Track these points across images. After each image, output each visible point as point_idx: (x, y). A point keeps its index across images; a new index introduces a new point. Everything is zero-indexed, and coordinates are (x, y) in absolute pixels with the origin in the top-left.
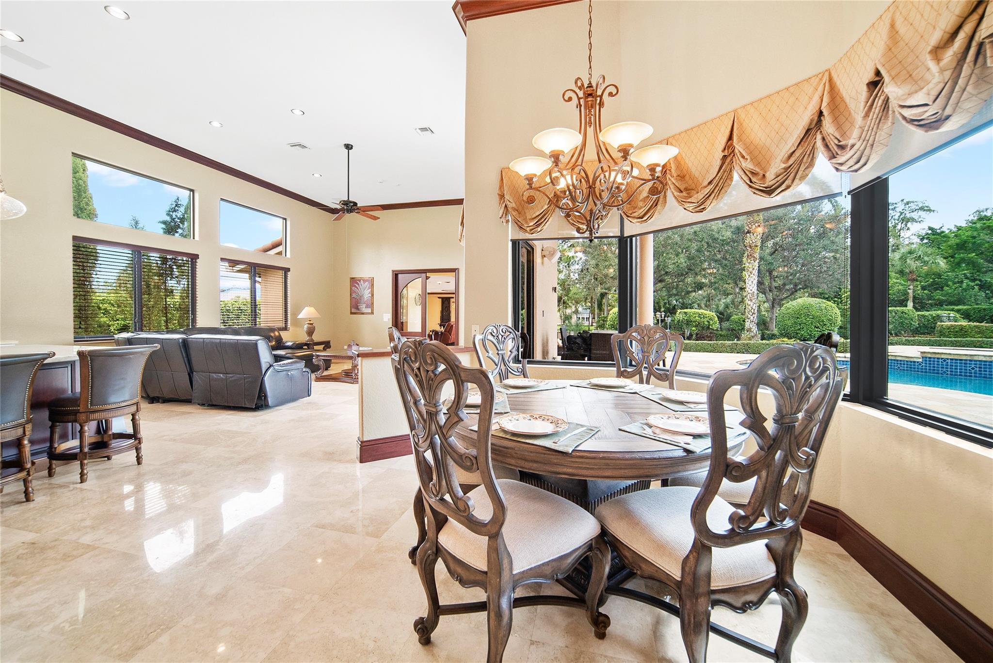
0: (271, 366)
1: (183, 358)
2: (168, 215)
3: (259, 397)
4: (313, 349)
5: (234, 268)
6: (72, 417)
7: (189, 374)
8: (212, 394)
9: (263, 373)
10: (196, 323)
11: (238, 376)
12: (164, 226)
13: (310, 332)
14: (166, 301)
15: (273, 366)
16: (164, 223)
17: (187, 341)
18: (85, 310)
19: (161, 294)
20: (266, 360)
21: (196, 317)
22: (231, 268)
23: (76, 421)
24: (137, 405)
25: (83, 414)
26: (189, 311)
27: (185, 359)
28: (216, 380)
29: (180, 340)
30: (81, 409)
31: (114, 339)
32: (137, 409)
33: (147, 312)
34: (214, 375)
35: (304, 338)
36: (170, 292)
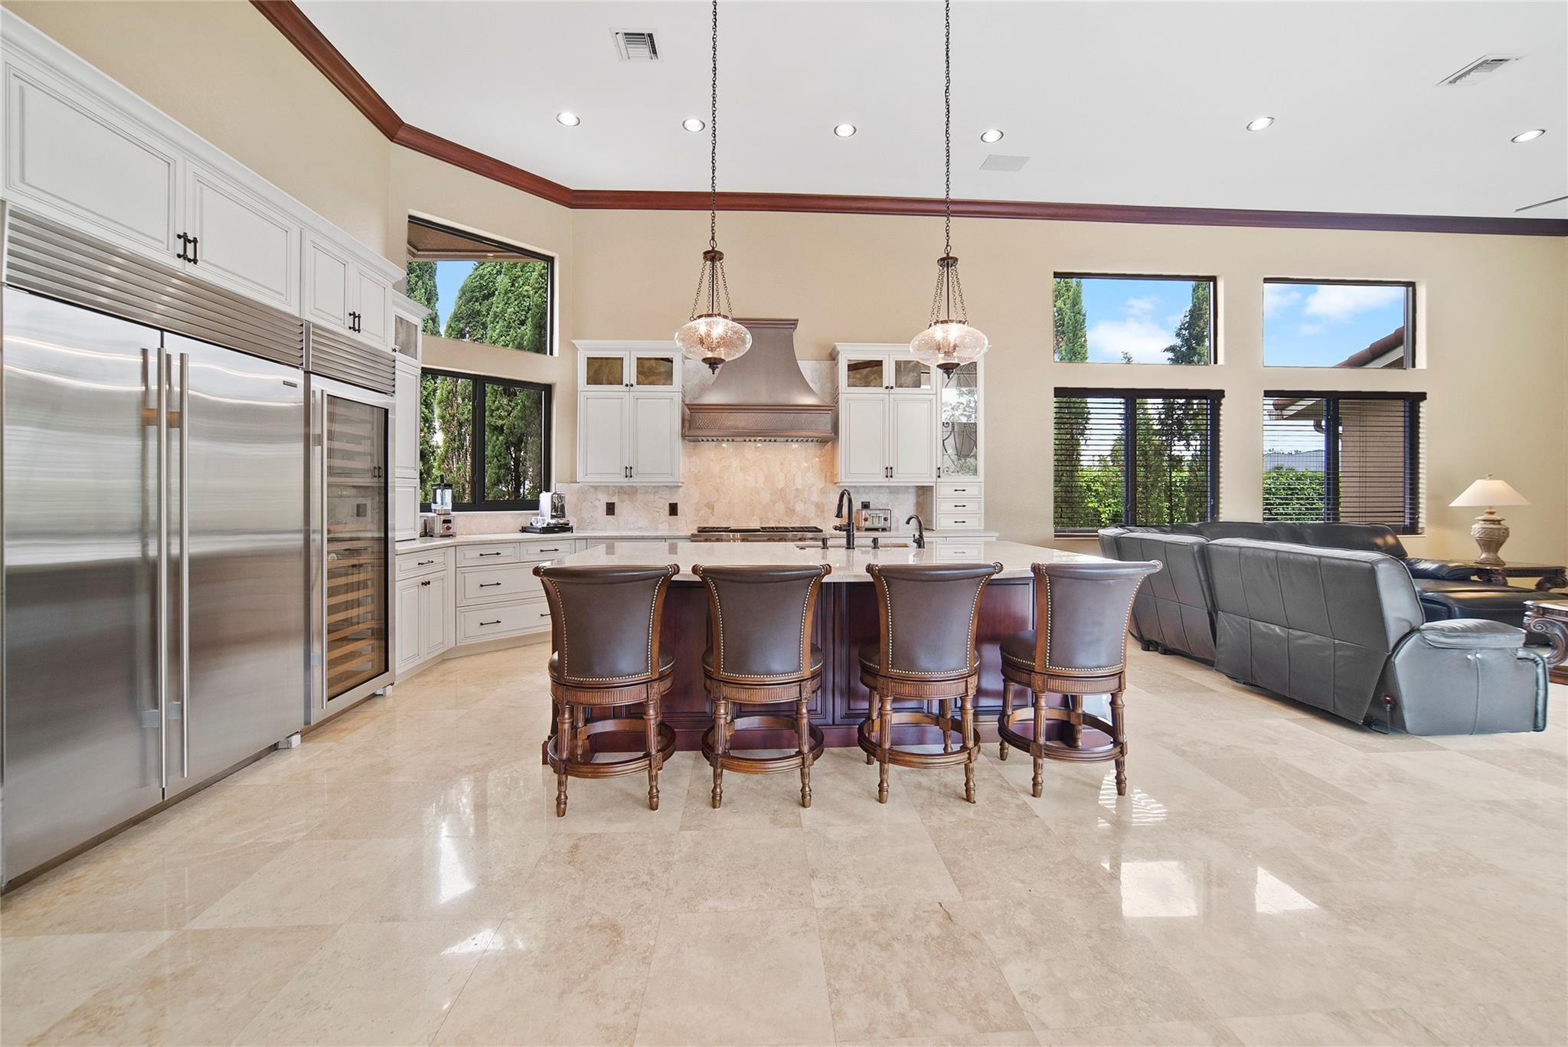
0: (1413, 631)
1: (1200, 581)
2: (1178, 335)
3: (1377, 702)
4: (1505, 584)
5: (1284, 412)
6: (1024, 677)
7: (1210, 614)
8: (1254, 663)
9: (1392, 645)
10: (1218, 513)
11: (1318, 637)
12: (1171, 355)
13: (1493, 540)
14: (1170, 476)
15: (1418, 630)
16: (1172, 349)
17: (1208, 550)
18: (1072, 492)
19: (1165, 464)
20: (1401, 615)
21: (1218, 503)
22: (1279, 412)
23: (1029, 685)
24: (1120, 677)
25: (1039, 676)
26: (1207, 491)
27: (1204, 583)
28: (1264, 636)
29: (1196, 548)
30: (1037, 665)
31: (1097, 536)
32: (1120, 687)
33: (1144, 494)
34: (1261, 625)
35: (1473, 555)
36: (1176, 462)
